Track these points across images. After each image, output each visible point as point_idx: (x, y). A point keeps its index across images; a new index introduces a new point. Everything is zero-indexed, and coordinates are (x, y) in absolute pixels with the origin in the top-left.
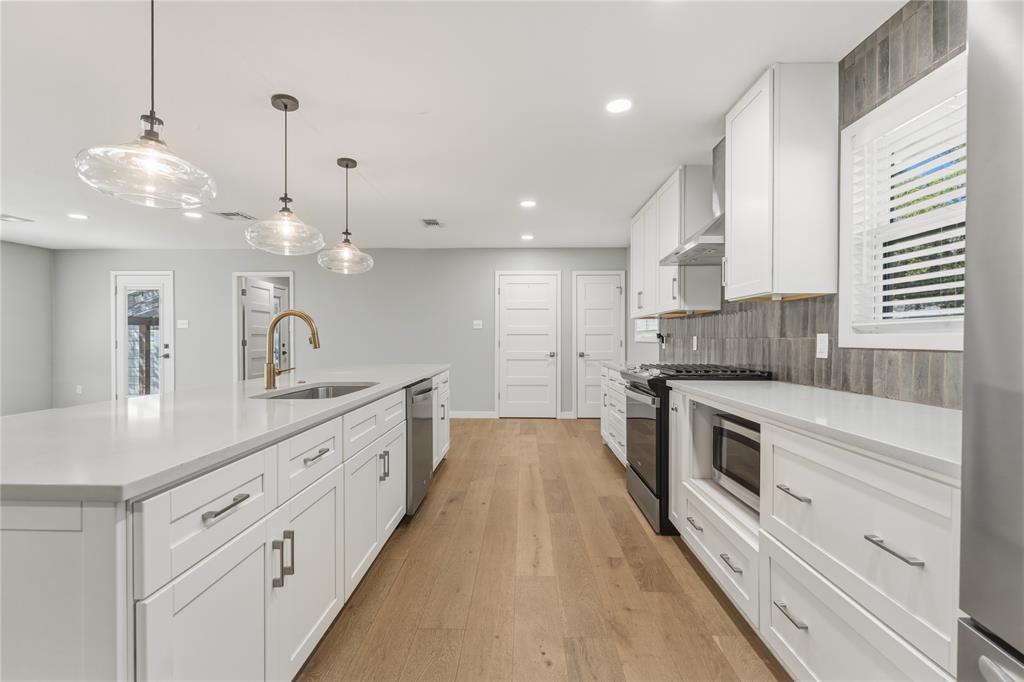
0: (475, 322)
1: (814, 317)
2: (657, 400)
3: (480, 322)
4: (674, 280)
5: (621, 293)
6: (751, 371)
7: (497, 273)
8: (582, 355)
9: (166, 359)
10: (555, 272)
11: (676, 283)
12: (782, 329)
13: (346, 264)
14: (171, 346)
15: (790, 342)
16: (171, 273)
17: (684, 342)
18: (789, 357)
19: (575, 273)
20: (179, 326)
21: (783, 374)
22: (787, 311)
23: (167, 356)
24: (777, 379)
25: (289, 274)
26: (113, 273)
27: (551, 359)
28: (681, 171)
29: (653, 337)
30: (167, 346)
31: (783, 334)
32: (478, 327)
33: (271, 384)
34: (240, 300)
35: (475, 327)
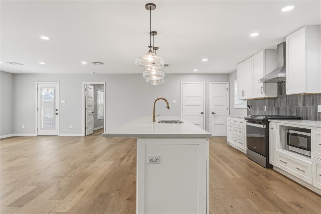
0: (173, 101)
1: (317, 100)
2: (265, 126)
3: (175, 101)
4: (262, 87)
5: (227, 90)
6: (291, 117)
7: (181, 83)
8: (213, 113)
9: (57, 115)
10: (203, 83)
11: (263, 88)
12: (304, 103)
13: (155, 82)
15: (307, 108)
16: (59, 82)
17: (260, 108)
18: (307, 112)
19: (210, 83)
20: (61, 103)
21: (304, 117)
22: (306, 98)
23: (57, 114)
24: (302, 119)
25: (104, 83)
26: (37, 83)
27: (201, 115)
28: (264, 51)
29: (246, 106)
30: (57, 110)
31: (304, 105)
32: (174, 103)
33: (154, 120)
34: (84, 93)
35: (173, 103)
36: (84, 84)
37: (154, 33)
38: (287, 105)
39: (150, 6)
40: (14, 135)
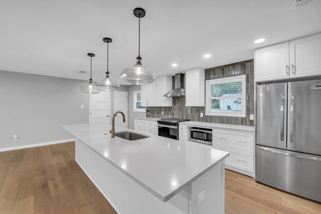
0: (81, 106)
1: (200, 110)
2: (177, 127)
5: (127, 98)
15: (194, 114)
18: (193, 117)
19: (115, 92)
22: (193, 109)
27: (108, 117)
31: (192, 112)
38: (179, 112)
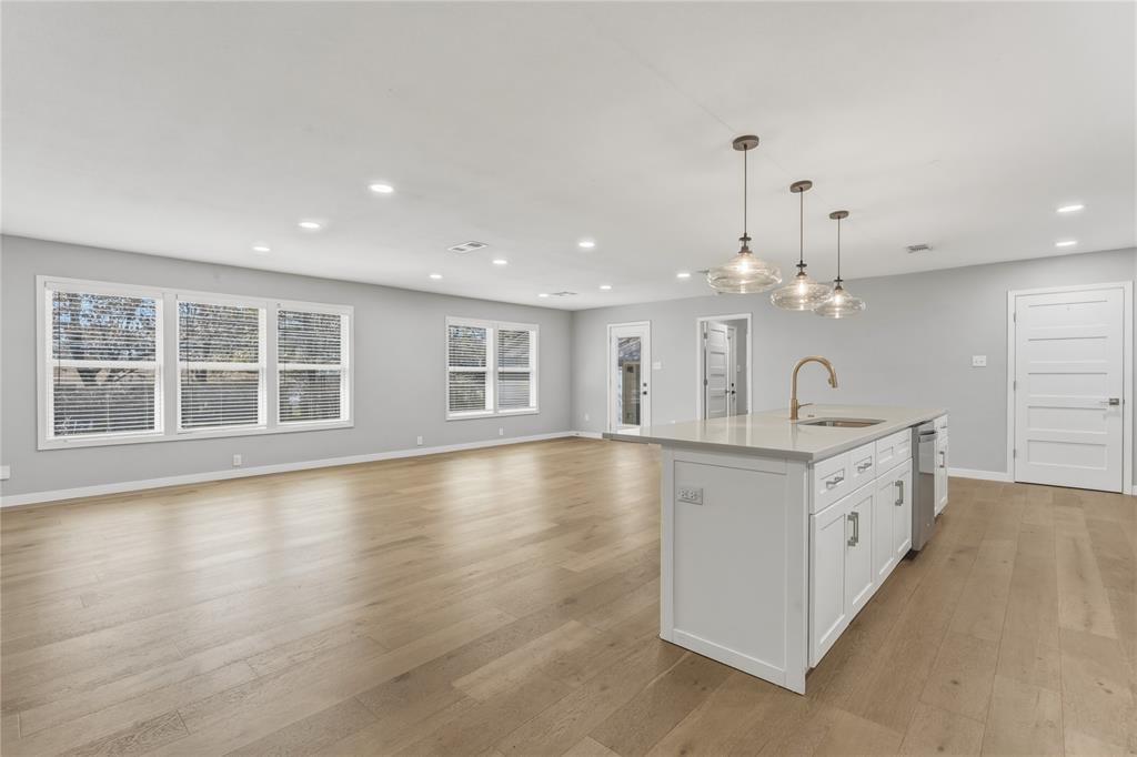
0: (975, 358)
3: (983, 358)
7: (1011, 295)
9: (645, 396)
14: (649, 385)
16: (649, 322)
20: (654, 368)
23: (645, 393)
25: (748, 316)
26: (609, 326)
27: (1113, 408)
30: (645, 385)
32: (980, 365)
33: (795, 415)
34: (702, 343)
35: (975, 364)
36: (702, 323)
37: (803, 186)
39: (745, 143)
40: (573, 433)
